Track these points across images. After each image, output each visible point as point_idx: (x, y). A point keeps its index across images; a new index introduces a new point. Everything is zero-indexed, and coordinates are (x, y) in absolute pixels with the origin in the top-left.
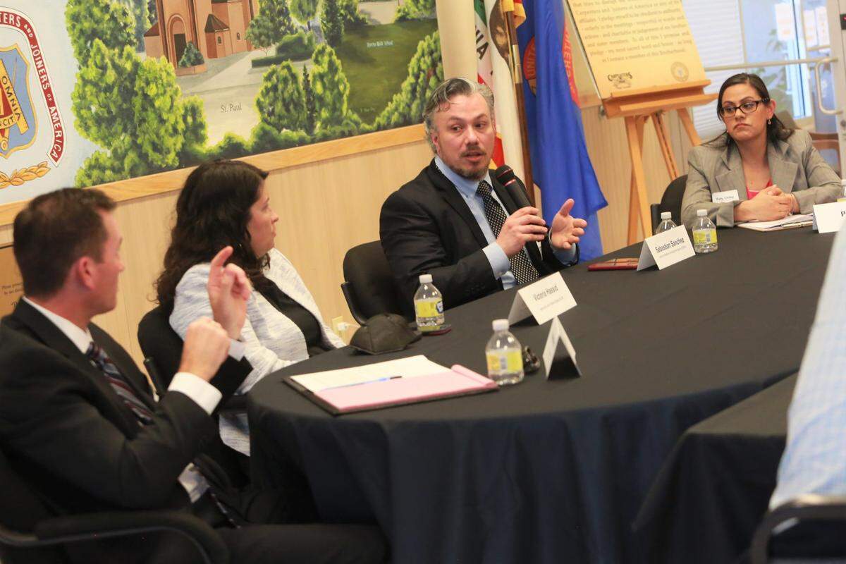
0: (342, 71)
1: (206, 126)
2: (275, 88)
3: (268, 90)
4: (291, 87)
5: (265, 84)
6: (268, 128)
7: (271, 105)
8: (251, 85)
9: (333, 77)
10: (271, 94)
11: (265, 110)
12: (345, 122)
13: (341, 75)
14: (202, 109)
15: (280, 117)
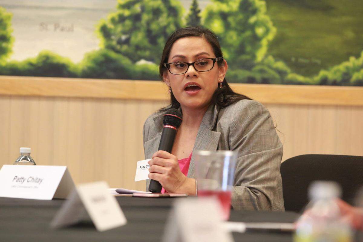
0: (266, 14)
1: (12, 40)
2: (136, 18)
3: (122, 19)
4: (163, 20)
5: (121, 11)
6: (113, 55)
7: (124, 33)
8: (94, 10)
9: (248, 17)
10: (128, 23)
11: (113, 37)
12: (258, 68)
13: (262, 16)
14: (9, 23)
15: (138, 47)
